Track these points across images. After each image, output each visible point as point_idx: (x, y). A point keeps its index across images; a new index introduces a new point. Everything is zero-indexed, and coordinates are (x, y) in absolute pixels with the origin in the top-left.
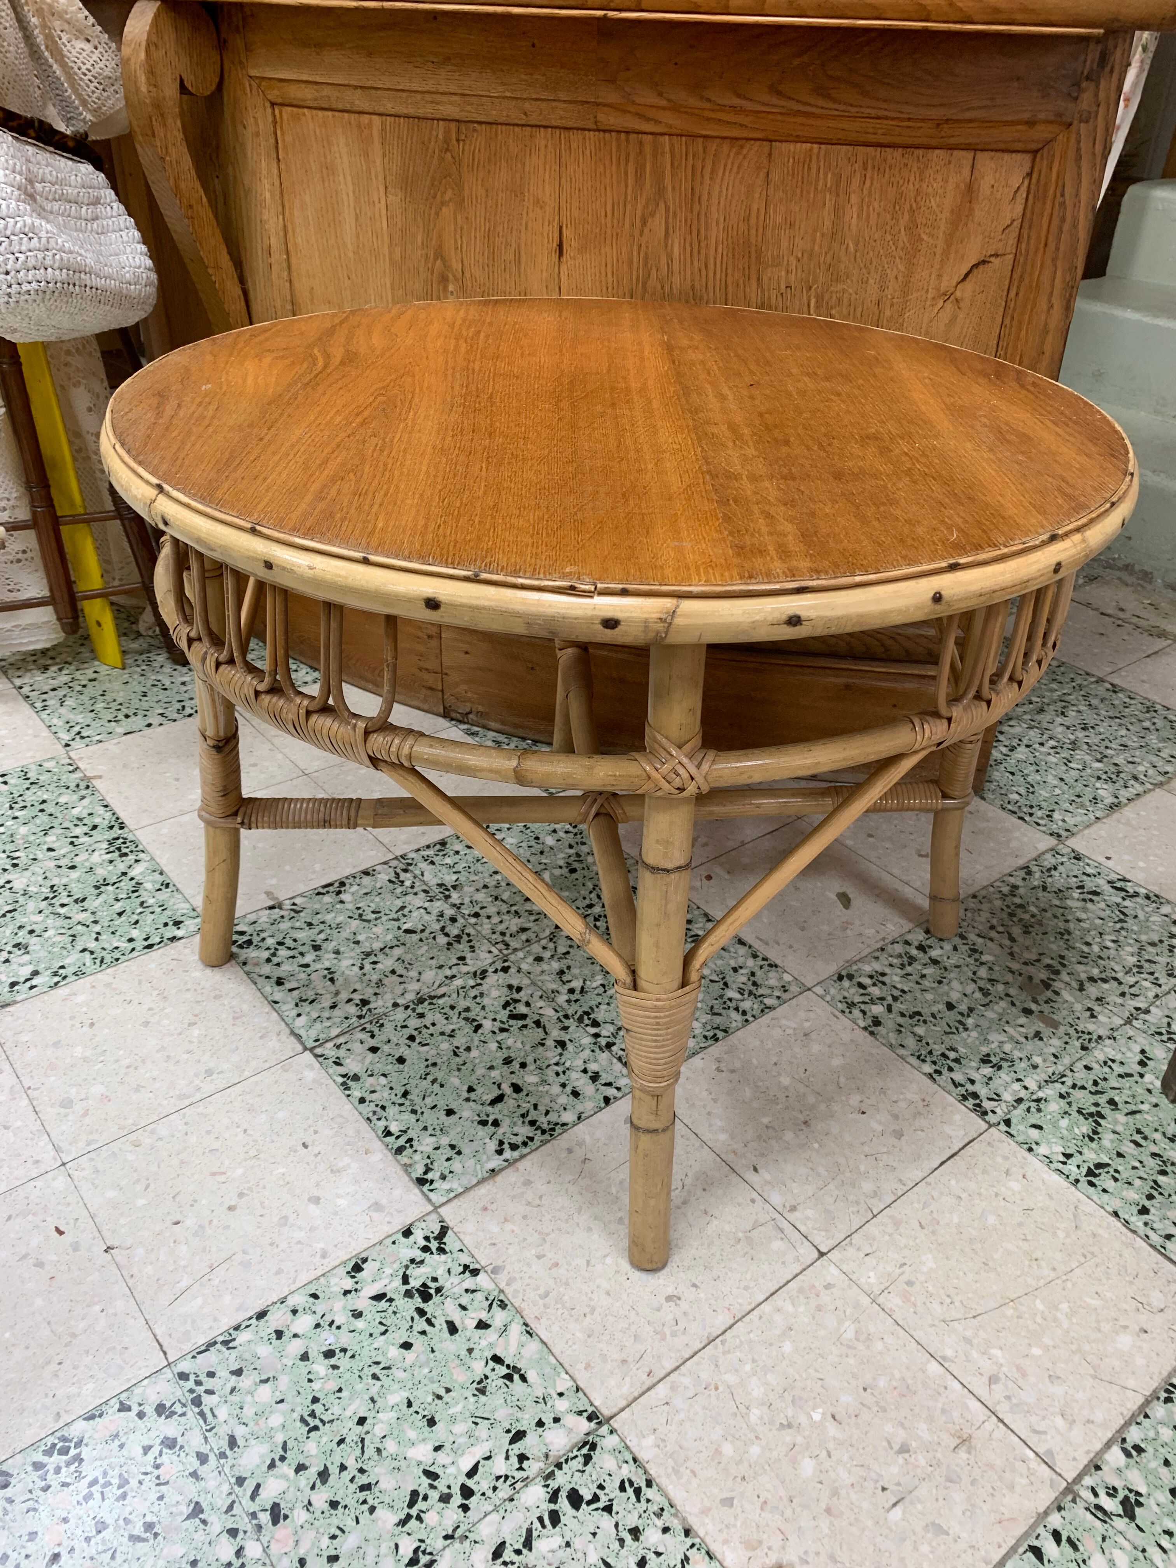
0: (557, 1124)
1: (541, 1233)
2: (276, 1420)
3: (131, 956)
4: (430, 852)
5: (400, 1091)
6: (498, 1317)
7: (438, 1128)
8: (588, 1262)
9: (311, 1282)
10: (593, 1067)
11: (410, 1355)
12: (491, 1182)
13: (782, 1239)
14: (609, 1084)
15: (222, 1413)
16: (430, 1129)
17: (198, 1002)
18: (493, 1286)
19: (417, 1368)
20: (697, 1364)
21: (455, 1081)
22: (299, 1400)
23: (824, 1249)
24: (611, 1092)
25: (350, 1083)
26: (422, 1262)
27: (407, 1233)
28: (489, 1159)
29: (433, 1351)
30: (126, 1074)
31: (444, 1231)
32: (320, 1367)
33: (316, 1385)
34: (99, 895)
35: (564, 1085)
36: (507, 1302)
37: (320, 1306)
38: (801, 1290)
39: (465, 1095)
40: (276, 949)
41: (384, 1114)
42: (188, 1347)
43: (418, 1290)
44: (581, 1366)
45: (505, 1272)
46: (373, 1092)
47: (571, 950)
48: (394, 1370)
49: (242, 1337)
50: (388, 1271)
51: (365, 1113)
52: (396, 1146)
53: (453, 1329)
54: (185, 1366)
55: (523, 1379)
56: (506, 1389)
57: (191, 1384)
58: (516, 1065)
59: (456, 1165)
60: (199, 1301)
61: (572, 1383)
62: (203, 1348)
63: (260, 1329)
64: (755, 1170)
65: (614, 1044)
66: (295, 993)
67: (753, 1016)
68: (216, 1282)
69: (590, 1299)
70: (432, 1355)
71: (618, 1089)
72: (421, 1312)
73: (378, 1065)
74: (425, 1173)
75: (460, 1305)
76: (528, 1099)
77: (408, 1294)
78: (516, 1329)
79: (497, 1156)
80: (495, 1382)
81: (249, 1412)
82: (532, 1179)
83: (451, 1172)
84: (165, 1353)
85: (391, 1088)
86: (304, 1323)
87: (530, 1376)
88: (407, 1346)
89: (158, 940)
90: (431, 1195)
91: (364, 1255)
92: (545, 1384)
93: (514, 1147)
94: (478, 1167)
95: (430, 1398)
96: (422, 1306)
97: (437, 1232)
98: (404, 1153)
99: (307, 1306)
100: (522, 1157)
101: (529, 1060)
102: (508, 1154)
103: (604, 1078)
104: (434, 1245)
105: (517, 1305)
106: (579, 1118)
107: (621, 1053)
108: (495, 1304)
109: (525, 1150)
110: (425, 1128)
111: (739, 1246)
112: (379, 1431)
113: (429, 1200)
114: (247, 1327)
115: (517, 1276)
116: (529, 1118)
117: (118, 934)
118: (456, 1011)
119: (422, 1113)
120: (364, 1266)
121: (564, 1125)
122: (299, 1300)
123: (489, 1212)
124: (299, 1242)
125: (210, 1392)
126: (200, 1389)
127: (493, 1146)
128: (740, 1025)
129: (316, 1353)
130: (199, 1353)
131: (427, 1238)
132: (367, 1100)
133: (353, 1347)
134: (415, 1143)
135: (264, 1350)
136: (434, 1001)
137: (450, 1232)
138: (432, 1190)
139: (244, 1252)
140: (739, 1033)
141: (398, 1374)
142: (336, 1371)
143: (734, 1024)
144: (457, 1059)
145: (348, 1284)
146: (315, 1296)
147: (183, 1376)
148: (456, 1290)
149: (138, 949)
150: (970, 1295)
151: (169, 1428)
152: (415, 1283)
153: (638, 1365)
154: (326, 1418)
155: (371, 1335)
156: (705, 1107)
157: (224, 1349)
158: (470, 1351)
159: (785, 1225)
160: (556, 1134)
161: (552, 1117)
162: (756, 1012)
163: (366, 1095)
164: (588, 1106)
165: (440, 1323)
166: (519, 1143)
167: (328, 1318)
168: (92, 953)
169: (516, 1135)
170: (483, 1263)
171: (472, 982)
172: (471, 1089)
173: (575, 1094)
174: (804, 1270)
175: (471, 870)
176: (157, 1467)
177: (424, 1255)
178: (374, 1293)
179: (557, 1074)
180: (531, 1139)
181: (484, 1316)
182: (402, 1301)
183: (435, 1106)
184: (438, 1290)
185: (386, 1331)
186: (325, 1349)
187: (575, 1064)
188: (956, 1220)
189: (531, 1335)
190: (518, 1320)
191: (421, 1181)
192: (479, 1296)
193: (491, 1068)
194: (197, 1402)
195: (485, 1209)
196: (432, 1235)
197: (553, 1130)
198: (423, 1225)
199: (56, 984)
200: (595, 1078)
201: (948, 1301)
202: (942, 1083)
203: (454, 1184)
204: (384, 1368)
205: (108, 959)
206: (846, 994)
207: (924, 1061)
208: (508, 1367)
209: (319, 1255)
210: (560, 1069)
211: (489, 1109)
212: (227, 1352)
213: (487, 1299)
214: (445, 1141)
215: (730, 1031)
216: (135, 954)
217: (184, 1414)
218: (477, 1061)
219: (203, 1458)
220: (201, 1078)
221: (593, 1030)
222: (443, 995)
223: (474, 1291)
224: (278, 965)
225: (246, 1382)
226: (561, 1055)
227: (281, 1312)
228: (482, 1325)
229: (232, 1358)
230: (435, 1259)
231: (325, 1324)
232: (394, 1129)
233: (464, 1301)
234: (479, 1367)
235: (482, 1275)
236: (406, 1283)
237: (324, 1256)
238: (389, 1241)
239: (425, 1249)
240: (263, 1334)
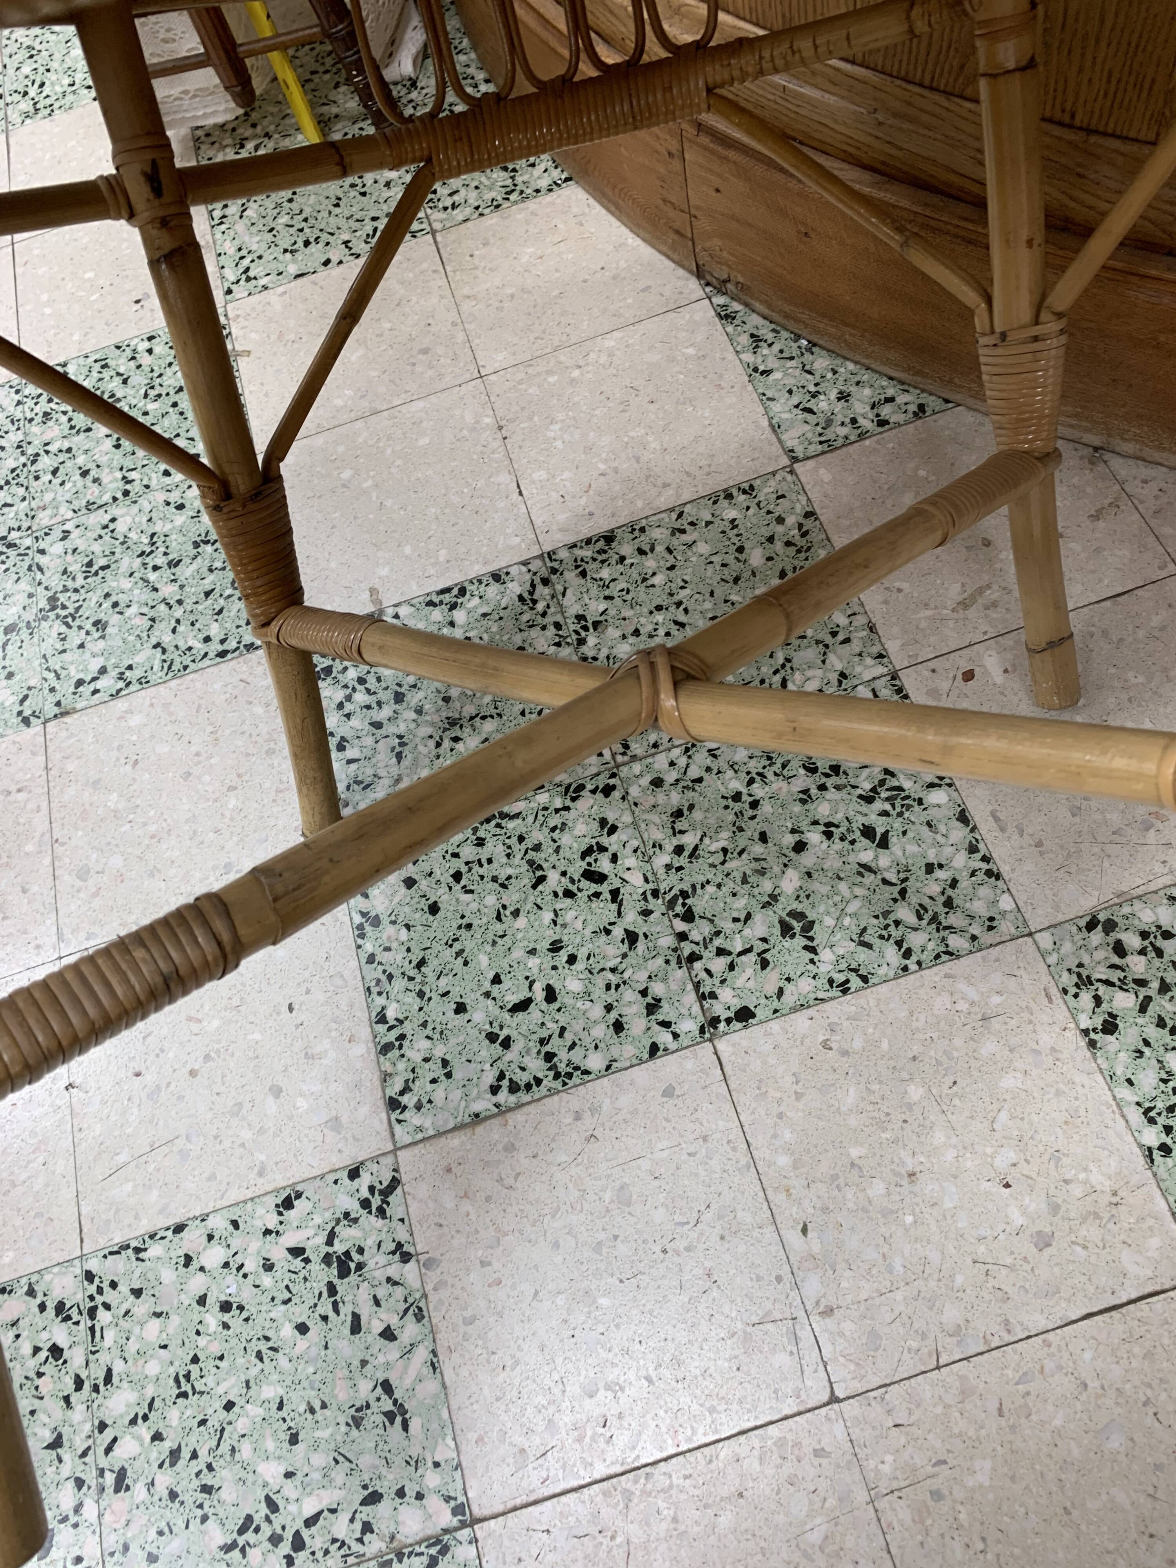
0: (577, 1068)
1: (497, 1229)
2: (153, 1368)
3: (201, 665)
4: (587, 553)
5: (416, 957)
6: (409, 1331)
7: (438, 1029)
8: (536, 1293)
9: (237, 1204)
10: (657, 989)
11: (302, 1343)
12: (469, 1131)
13: (792, 1353)
14: (666, 1024)
15: (110, 1336)
16: (430, 1026)
17: (248, 755)
18: (417, 1285)
19: (302, 1362)
20: (606, 1494)
21: (484, 960)
22: (180, 1352)
23: (840, 1393)
24: (664, 1038)
25: (368, 928)
26: (356, 1220)
27: (354, 1174)
28: (478, 1097)
29: (326, 1348)
30: (148, 846)
31: (395, 1183)
32: (212, 1319)
33: (202, 1341)
34: (195, 558)
35: (609, 1008)
36: (425, 1313)
37: (236, 1243)
38: (781, 1443)
39: (487, 986)
40: (354, 689)
41: (388, 988)
42: (102, 1242)
43: (338, 1257)
44: (472, 1435)
45: (438, 1271)
46: (388, 949)
47: (706, 776)
48: (279, 1355)
49: (154, 1250)
50: (318, 1220)
51: (368, 978)
52: (384, 1041)
53: (356, 1327)
54: (93, 1265)
55: (405, 1426)
56: (382, 1432)
57: (92, 1289)
58: (563, 955)
59: (439, 1094)
60: (129, 1187)
61: (455, 1455)
62: (116, 1249)
63: (173, 1246)
64: (804, 1230)
65: (700, 958)
66: (354, 766)
67: (919, 963)
68: (151, 1168)
69: (520, 1349)
70: (323, 1352)
71: (676, 1036)
72: (332, 1289)
73: (407, 909)
74: (402, 1093)
75: (375, 1297)
76: (558, 1016)
77: (327, 1259)
78: (422, 1354)
79: (490, 1096)
80: (374, 1417)
81: (132, 1347)
82: (517, 1145)
83: (430, 1101)
84: (82, 1241)
85: (408, 950)
86: (213, 1256)
87: (415, 1425)
88: (303, 1329)
89: (234, 645)
90: (397, 1128)
91: (299, 1188)
92: (426, 1443)
93: (514, 1088)
94: (463, 1104)
95: (302, 1407)
96: (336, 1281)
97: (385, 1184)
98: (389, 1055)
99: (225, 1234)
100: (519, 1106)
101: (582, 954)
102: (503, 1096)
103: (666, 1012)
104: (376, 1201)
105: (434, 1321)
106: (608, 1068)
107: (703, 975)
108: (411, 1312)
109: (525, 1097)
110: (424, 1025)
111: (729, 1342)
112: (242, 1425)
113: (393, 1135)
114: (163, 1238)
115: (450, 1281)
116: (548, 1048)
117: (197, 625)
118: (523, 846)
119: (430, 999)
120: (296, 1203)
121: (586, 1072)
122: (219, 1223)
123: (451, 1176)
124: (243, 1145)
125: (107, 1307)
126: (99, 1299)
127: (490, 1078)
128: (892, 974)
129: (214, 1299)
130: (111, 1253)
131: (372, 1189)
132: (378, 959)
133: (251, 1309)
134: (406, 1043)
135: (168, 1275)
136: (503, 823)
137: (399, 1190)
138: (399, 1121)
139: (188, 1138)
140: (884, 988)
141: (282, 1361)
142: (225, 1332)
143: (884, 970)
144: (498, 925)
145: (272, 1221)
146: (235, 1224)
147: (89, 1276)
148: (377, 1274)
149: (211, 655)
150: (1016, 1551)
151: (60, 1334)
152: (339, 1247)
153: (535, 1465)
154: (198, 1388)
155: (273, 1299)
156: (780, 1101)
157: (133, 1258)
158: (364, 1363)
159: (805, 1334)
160: (571, 1083)
161: (576, 1056)
162: (926, 957)
163: (378, 951)
164: (627, 1050)
165: (346, 1310)
166: (522, 1084)
167: (239, 1259)
168: (164, 651)
169: (523, 1069)
170: (420, 1248)
171: (558, 803)
172: (497, 980)
173: (618, 1027)
174: (800, 1413)
175: (628, 597)
176: (40, 1375)
177: (362, 1211)
178: (292, 1244)
179: (608, 987)
180: (538, 1081)
181: (394, 1321)
182: (318, 1267)
183: (447, 993)
184: (360, 1266)
185: (290, 1300)
186: (223, 1298)
187: (636, 977)
188: (1057, 1422)
189: (434, 1369)
190: (428, 1344)
191: (394, 1104)
192: (399, 1292)
193: (532, 952)
194: (92, 1313)
195: (449, 1170)
196: (379, 1187)
197: (569, 1076)
198: (374, 1167)
199: (119, 691)
200: (652, 1008)
201: (980, 1546)
202: (1162, 1172)
203: (425, 1120)
204: (271, 1349)
205: (176, 666)
206: (1086, 960)
207: (1152, 1121)
208: (395, 1402)
209: (256, 1170)
210: (614, 979)
211: (507, 1016)
212: (135, 1263)
213: (406, 1301)
214: (439, 1051)
215: (871, 981)
216: (206, 662)
217: (77, 1323)
218: (520, 936)
219: (79, 1384)
220: (218, 874)
221: (680, 926)
222: (517, 816)
223: (396, 1283)
224: (348, 716)
225: (142, 1307)
226: (624, 956)
227: (198, 1233)
228: (388, 1334)
229: (137, 1273)
230: (371, 1221)
231: (234, 1266)
232: (391, 1014)
233: (381, 1293)
234: (365, 1389)
235: (412, 1264)
236: (330, 1242)
237: (261, 1174)
238: (331, 1178)
239: (365, 1204)
240: (173, 1254)
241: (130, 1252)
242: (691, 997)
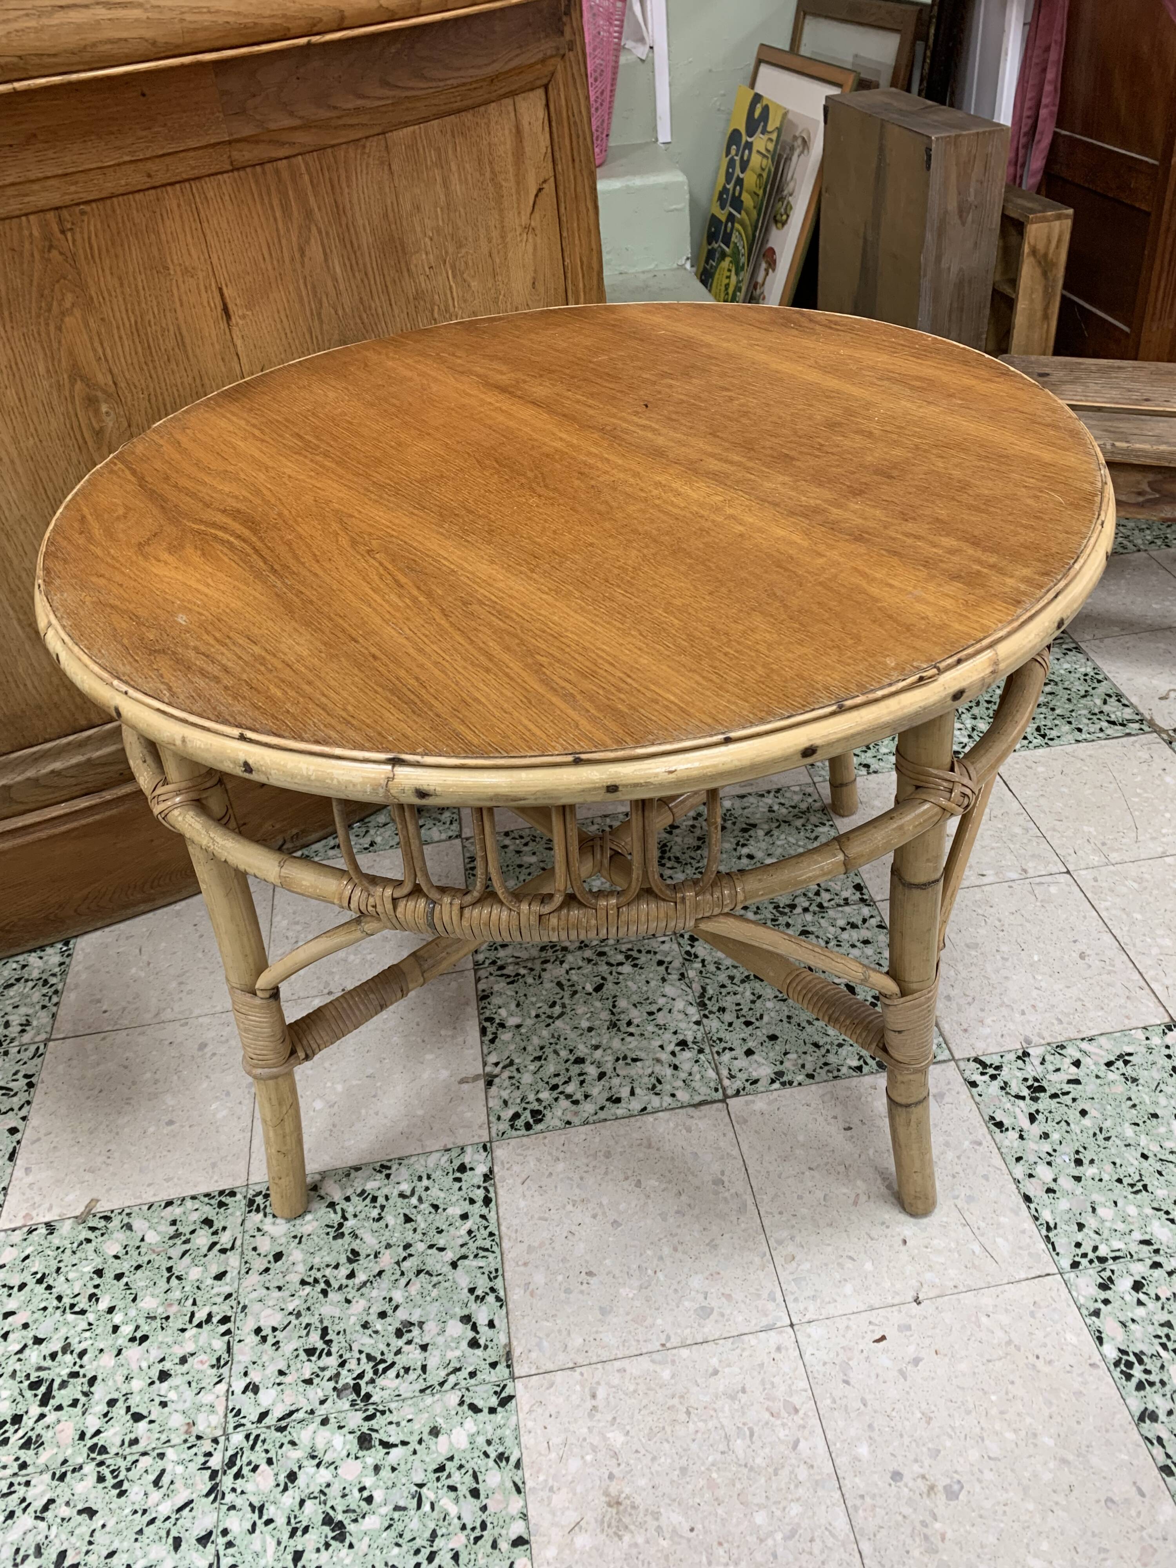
1: (1001, 1006)
2: (1132, 1210)
5: (810, 1048)
6: (1072, 1052)
9: (1003, 1158)
10: (841, 923)
11: (1092, 1112)
13: (1048, 886)
14: (864, 921)
15: (1117, 1245)
18: (1042, 1048)
19: (1105, 1112)
20: (1140, 962)
22: (1116, 1191)
23: (1064, 870)
25: (785, 1078)
26: (1005, 1083)
29: (1092, 1099)
31: (976, 1060)
32: (1089, 1171)
33: (1106, 1177)
35: (853, 946)
36: (1059, 1044)
37: (1030, 1158)
38: (1094, 893)
40: (561, 1093)
41: (834, 1065)
42: (1046, 1257)
43: (1032, 1093)
44: (1126, 1021)
45: (1031, 1037)
46: (803, 1066)
48: (1104, 1126)
49: (1046, 1215)
50: (1008, 1105)
51: (826, 1078)
52: (875, 1066)
53: (1075, 1082)
54: (1066, 1263)
55: (1130, 1054)
56: (1136, 1067)
57: (1084, 1262)
60: (999, 1240)
61: (1139, 1030)
62: (1050, 1246)
63: (1041, 1202)
64: (982, 875)
65: (820, 903)
66: (638, 1091)
68: (982, 1225)
70: (1096, 1100)
71: (872, 918)
72: (1054, 1096)
73: (771, 1054)
75: (1054, 1071)
77: (1035, 1099)
78: (1085, 1045)
80: (1129, 1070)
81: (1120, 1227)
84: (1048, 1275)
85: (805, 1053)
86: (1045, 1173)
87: (1129, 1050)
88: (1083, 1113)
90: (939, 1058)
91: (987, 1118)
92: (1137, 1044)
95: (1133, 1111)
96: (1048, 1094)
97: (978, 1066)
99: (1027, 1166)
103: (857, 921)
104: (991, 1071)
105: (1063, 1039)
107: (832, 902)
108: (1060, 1051)
111: (1048, 908)
112: (1156, 1148)
113: (944, 1061)
114: (1037, 1211)
115: (1037, 1031)
118: (729, 985)
120: (998, 1120)
122: (1019, 1171)
123: (969, 1029)
124: (959, 1157)
125: (1095, 1249)
126: (1091, 1255)
129: (1075, 1171)
130: (1055, 1250)
131: (982, 1074)
132: (811, 1072)
133: (1077, 1146)
135: (1063, 1204)
136: (708, 996)
137: (981, 1058)
139: (957, 1197)
141: (1107, 1125)
142: (1096, 1162)
145: (1013, 1135)
146: (1019, 1159)
147: (1075, 1265)
148: (1039, 1070)
150: (1120, 824)
151: (1124, 1285)
152: (1025, 1092)
153: (1133, 991)
154: (1138, 1178)
155: (1067, 1132)
157: (1054, 1232)
158: (1097, 1077)
159: (1037, 880)
163: (804, 1072)
165: (1067, 1088)
167: (1044, 1155)
170: (1019, 1047)
173: (866, 942)
174: (1078, 885)
176: (1158, 1298)
177: (999, 1080)
178: (1028, 1121)
181: (1068, 1061)
182: (1041, 1105)
184: (1036, 1080)
185: (1066, 1122)
186: (1073, 1164)
187: (832, 932)
189: (1092, 1039)
190: (1077, 1042)
192: (1048, 1058)
194: (1102, 1260)
196: (980, 1070)
198: (968, 1072)
200: (854, 926)
201: (1122, 834)
204: (1101, 1132)
208: (1117, 1060)
209: (976, 1147)
210: (833, 943)
212: (1059, 1230)
213: (1053, 1054)
217: (1113, 1271)
219: (1156, 1265)
220: (721, 1189)
221: (799, 910)
222: (703, 988)
223: (1043, 1060)
224: (586, 1096)
225: (1091, 1222)
226: (818, 937)
227: (1029, 1185)
228: (1077, 1064)
229: (1065, 1227)
230: (1005, 1074)
231: (1049, 1159)
232: (855, 1063)
233: (1052, 1068)
234: (1113, 1076)
235: (1029, 1051)
236: (1023, 1098)
237: (980, 1144)
238: (978, 1098)
239: (993, 1077)
240: (1047, 1202)
241: (1051, 1235)
242: (847, 909)
